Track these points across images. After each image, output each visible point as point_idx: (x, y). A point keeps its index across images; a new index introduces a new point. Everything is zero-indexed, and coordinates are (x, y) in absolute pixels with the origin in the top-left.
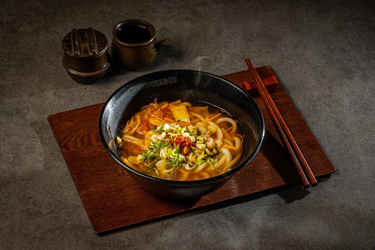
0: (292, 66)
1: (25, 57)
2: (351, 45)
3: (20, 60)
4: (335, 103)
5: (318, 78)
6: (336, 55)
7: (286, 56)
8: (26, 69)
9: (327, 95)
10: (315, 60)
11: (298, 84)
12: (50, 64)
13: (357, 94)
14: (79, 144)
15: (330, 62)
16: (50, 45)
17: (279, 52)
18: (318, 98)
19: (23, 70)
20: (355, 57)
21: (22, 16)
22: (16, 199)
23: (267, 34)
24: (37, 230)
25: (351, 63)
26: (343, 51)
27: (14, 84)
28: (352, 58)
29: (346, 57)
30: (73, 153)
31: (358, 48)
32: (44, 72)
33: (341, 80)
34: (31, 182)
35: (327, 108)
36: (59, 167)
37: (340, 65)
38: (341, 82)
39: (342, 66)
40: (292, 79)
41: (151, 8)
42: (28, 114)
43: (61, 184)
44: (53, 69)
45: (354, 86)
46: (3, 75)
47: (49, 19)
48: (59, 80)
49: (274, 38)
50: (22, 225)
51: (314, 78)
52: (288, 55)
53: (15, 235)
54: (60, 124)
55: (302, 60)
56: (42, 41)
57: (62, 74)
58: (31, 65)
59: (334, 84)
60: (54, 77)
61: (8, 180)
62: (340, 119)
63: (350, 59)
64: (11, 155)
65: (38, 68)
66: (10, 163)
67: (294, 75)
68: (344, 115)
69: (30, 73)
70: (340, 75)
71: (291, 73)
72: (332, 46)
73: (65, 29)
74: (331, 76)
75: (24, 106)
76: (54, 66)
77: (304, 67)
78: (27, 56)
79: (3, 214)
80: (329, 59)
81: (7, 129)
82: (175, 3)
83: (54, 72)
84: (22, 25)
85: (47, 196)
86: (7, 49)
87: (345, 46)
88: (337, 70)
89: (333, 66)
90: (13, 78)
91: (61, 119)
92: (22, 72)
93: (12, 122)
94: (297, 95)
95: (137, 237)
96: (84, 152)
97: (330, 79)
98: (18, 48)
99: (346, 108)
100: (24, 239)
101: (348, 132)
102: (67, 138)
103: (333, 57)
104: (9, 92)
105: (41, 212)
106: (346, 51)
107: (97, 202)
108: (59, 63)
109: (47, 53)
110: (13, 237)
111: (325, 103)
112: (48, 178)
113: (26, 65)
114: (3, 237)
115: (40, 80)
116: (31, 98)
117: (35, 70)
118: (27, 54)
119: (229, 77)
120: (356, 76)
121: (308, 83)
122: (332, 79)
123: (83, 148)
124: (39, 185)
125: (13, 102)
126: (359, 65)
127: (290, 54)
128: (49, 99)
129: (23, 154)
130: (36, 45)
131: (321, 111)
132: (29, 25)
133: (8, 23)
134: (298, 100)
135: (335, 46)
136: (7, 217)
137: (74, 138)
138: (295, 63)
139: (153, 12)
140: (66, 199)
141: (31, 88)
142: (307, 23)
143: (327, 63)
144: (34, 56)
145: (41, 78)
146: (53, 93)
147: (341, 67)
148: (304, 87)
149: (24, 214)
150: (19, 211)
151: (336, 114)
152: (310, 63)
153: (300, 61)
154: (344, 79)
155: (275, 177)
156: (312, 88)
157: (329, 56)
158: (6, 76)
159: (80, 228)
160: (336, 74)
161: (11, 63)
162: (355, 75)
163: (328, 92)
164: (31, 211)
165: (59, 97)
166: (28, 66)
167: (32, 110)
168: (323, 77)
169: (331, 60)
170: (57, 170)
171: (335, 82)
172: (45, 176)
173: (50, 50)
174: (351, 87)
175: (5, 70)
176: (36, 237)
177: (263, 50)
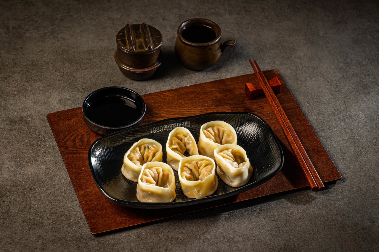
0: (306, 79)
1: (30, 63)
2: (368, 59)
3: (25, 65)
4: (350, 118)
5: (333, 92)
6: (353, 68)
7: (300, 68)
8: (31, 76)
9: (342, 110)
10: (330, 74)
11: (313, 97)
12: (56, 71)
13: (373, 110)
14: (78, 144)
15: (346, 76)
16: (57, 51)
17: (293, 64)
18: (333, 112)
19: (28, 76)
20: (372, 71)
21: (29, 21)
22: (17, 209)
23: (281, 45)
24: (38, 241)
25: (368, 78)
26: (360, 65)
27: (18, 90)
28: (369, 73)
29: (363, 71)
30: (72, 152)
31: (376, 63)
32: (49, 79)
33: (357, 95)
34: (33, 191)
35: (342, 124)
36: (62, 177)
37: (357, 79)
38: (356, 97)
39: (358, 80)
40: (306, 92)
41: (162, 16)
42: (32, 121)
43: (63, 194)
44: (59, 76)
45: (371, 102)
46: (7, 81)
47: (56, 25)
48: (64, 87)
49: (288, 49)
50: (23, 235)
51: (329, 92)
52: (302, 68)
53: (15, 245)
54: (59, 123)
55: (317, 73)
56: (48, 47)
57: (68, 81)
58: (36, 71)
59: (350, 99)
60: (59, 84)
61: (9, 188)
62: (355, 135)
63: (366, 74)
64: (13, 163)
65: (43, 74)
66: (12, 172)
67: (308, 88)
68: (359, 131)
69: (35, 80)
70: (356, 90)
71: (305, 86)
72: (348, 60)
73: (72, 36)
74: (347, 91)
75: (28, 113)
76: (60, 72)
77: (318, 80)
78: (33, 62)
79: (3, 223)
80: (345, 73)
81: (9, 137)
82: (186, 11)
83: (60, 78)
84: (28, 31)
85: (49, 207)
86: (12, 55)
87: (362, 60)
88: (353, 84)
89: (349, 80)
90: (18, 84)
91: (61, 118)
92: (27, 79)
93: (15, 129)
94: (311, 109)
95: (142, 250)
96: (83, 152)
97: (346, 94)
98: (23, 54)
99: (362, 124)
100: (24, 249)
101: (363, 148)
102: (66, 137)
103: (349, 71)
104: (12, 98)
105: (43, 223)
106: (363, 65)
107: (95, 203)
108: (65, 70)
109: (53, 59)
110: (13, 247)
111: (339, 118)
112: (51, 188)
113: (31, 71)
114: (3, 247)
115: (45, 88)
116: (35, 106)
117: (40, 77)
118: (33, 60)
119: (234, 80)
120: (373, 92)
121: (323, 97)
122: (347, 94)
123: (83, 148)
124: (41, 195)
125: (17, 109)
126: (376, 79)
127: (305, 66)
128: (54, 107)
129: (25, 163)
130: (42, 51)
131: (335, 126)
132: (36, 31)
133: (14, 28)
134: (312, 115)
135: (351, 60)
136: (7, 227)
137: (73, 138)
138: (310, 76)
139: (164, 20)
140: (68, 210)
141: (36, 95)
142: (323, 34)
143: (343, 77)
144: (39, 63)
145: (46, 85)
146: (58, 101)
147: (357, 82)
148: (318, 101)
149: (25, 224)
150: (20, 221)
151: (351, 129)
152: (325, 77)
153: (314, 74)
154: (361, 94)
155: (279, 182)
156: (326, 102)
157: (345, 69)
158: (10, 82)
159: (82, 241)
160: (352, 89)
161: (16, 69)
162: (372, 90)
163: (343, 108)
164: (32, 221)
165: (64, 105)
166: (33, 72)
167: (36, 117)
168: (339, 91)
169: (347, 74)
170: (60, 179)
171: (350, 97)
172: (47, 186)
173: (56, 56)
174: (367, 103)
175: (9, 76)
176: (37, 248)
177: (277, 62)
